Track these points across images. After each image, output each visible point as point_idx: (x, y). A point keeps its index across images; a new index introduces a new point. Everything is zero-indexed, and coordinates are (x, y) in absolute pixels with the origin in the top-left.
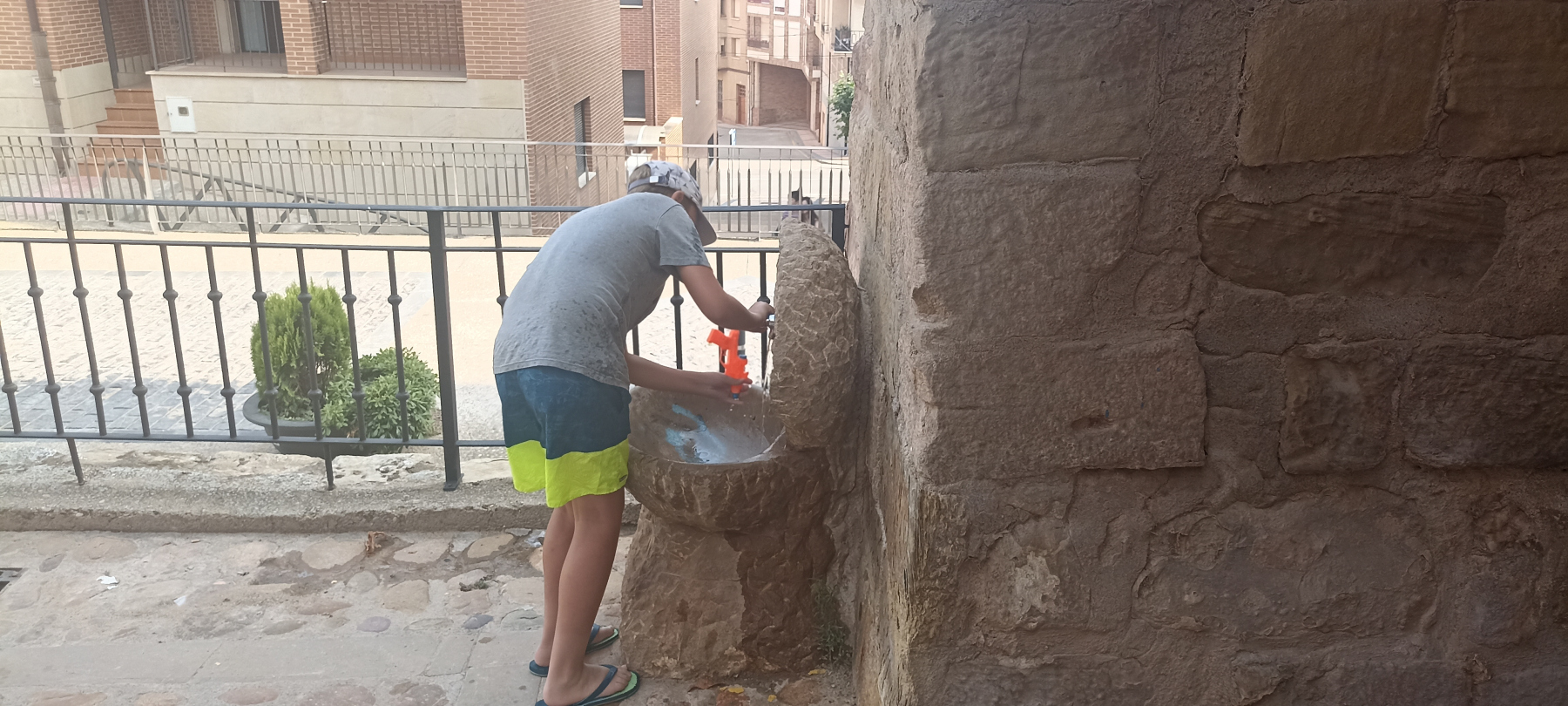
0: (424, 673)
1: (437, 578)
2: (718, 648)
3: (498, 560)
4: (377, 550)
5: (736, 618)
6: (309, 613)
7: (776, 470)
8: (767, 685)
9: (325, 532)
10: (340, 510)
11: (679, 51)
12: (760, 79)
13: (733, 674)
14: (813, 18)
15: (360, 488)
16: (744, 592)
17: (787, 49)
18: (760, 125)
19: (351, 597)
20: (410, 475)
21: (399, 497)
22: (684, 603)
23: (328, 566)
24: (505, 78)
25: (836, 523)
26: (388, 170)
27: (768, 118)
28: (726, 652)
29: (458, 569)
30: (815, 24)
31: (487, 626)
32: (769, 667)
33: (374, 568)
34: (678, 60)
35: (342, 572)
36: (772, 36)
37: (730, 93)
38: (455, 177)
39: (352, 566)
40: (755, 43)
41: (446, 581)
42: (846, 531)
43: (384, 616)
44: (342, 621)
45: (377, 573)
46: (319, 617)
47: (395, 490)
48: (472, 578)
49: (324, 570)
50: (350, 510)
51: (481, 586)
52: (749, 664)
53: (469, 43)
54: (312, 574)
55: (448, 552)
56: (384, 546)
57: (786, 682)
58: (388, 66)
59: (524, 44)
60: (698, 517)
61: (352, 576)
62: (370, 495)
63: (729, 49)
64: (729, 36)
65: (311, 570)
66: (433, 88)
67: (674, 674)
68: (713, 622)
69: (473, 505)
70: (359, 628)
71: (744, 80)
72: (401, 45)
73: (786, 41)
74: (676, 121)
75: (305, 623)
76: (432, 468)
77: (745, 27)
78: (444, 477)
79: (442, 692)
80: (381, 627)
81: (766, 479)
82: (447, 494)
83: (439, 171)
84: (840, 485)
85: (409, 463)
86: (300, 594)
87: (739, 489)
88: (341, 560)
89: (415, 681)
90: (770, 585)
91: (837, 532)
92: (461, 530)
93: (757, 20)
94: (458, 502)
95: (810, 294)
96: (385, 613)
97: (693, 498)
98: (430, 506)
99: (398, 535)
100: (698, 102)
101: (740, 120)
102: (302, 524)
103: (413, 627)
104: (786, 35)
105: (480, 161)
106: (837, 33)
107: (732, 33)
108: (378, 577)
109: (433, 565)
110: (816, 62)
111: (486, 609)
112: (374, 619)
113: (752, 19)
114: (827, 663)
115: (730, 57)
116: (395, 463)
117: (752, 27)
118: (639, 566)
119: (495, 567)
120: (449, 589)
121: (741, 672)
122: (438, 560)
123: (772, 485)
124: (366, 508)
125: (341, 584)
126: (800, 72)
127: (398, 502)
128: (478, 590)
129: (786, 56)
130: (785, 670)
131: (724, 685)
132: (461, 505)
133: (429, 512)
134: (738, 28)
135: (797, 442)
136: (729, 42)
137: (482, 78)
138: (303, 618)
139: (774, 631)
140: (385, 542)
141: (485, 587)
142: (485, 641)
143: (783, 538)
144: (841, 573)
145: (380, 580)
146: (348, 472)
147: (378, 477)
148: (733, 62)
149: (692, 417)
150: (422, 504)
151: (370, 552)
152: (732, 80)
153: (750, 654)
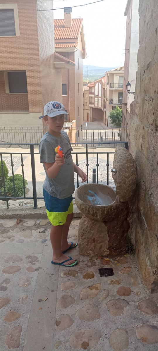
0: (33, 253)
1: (33, 230)
2: (102, 249)
3: (47, 226)
4: (19, 223)
5: (107, 242)
6: (5, 238)
7: (117, 207)
8: (114, 258)
9: (7, 218)
10: (10, 214)
11: (75, 105)
12: (92, 111)
13: (106, 255)
14: (104, 97)
15: (15, 208)
16: (108, 236)
17: (98, 104)
18: (92, 122)
19: (14, 234)
20: (25, 205)
21: (23, 210)
22: (94, 239)
23: (9, 227)
24: (38, 112)
25: (130, 219)
26: (13, 134)
27: (94, 120)
28: (104, 250)
29: (38, 228)
30: (105, 98)
31: (46, 242)
32: (114, 254)
33: (19, 227)
34: (75, 107)
35: (12, 228)
36: (95, 101)
37: (86, 115)
38: (28, 135)
39: (14, 227)
40: (91, 103)
41: (36, 231)
42: (132, 221)
43: (22, 239)
44: (13, 240)
45: (20, 228)
46: (8, 239)
47: (23, 209)
48: (41, 230)
49: (8, 228)
50: (13, 214)
51: (44, 232)
52: (110, 253)
53: (30, 105)
54: (5, 229)
55: (35, 223)
56: (21, 222)
57: (119, 258)
58: (12, 110)
59: (42, 105)
60: (98, 218)
61: (14, 229)
62: (17, 210)
63: (85, 105)
64: (85, 102)
65: (5, 227)
66: (22, 115)
67: (92, 255)
68: (101, 243)
69: (41, 212)
70: (17, 242)
71: (89, 112)
72: (15, 106)
73: (98, 102)
74: (74, 121)
75: (5, 240)
76: (30, 204)
77: (89, 99)
78: (33, 206)
79: (38, 258)
80: (22, 242)
81: (114, 209)
82: (35, 210)
83: (24, 134)
84: (131, 210)
85: (25, 202)
86: (3, 233)
87: (108, 212)
88: (12, 225)
89: (31, 255)
90: (115, 234)
91: (130, 221)
92: (38, 218)
93: (91, 98)
94: (37, 212)
95: (126, 165)
96: (22, 238)
97: (97, 214)
98: (31, 213)
99: (24, 219)
100: (79, 117)
101: (88, 120)
102: (2, 217)
103: (29, 242)
104: (98, 101)
105: (33, 131)
106: (110, 100)
107: (86, 101)
108: (20, 229)
109: (32, 226)
110: (105, 107)
111: (46, 238)
112: (20, 240)
113: (90, 98)
114: (129, 253)
115: (85, 106)
116: (22, 202)
117: (90, 100)
118: (83, 229)
119: (47, 227)
120: (36, 233)
121: (108, 255)
122: (33, 226)
123: (116, 211)
124: (16, 213)
125: (12, 231)
126: (101, 109)
127: (23, 212)
128: (43, 233)
129: (98, 106)
130: (118, 255)
131: (104, 258)
132: (38, 212)
133: (31, 214)
134: (87, 100)
135: (122, 200)
136: (85, 103)
137: (33, 112)
138: (4, 239)
139: (116, 245)
140: (21, 221)
141: (45, 232)
142: (46, 245)
143: (118, 223)
144: (131, 231)
145: (21, 230)
146: (11, 204)
147: (18, 206)
148: (86, 108)
149: (93, 193)
150: (29, 212)
151: (18, 223)
152: (86, 111)
153: (110, 251)
